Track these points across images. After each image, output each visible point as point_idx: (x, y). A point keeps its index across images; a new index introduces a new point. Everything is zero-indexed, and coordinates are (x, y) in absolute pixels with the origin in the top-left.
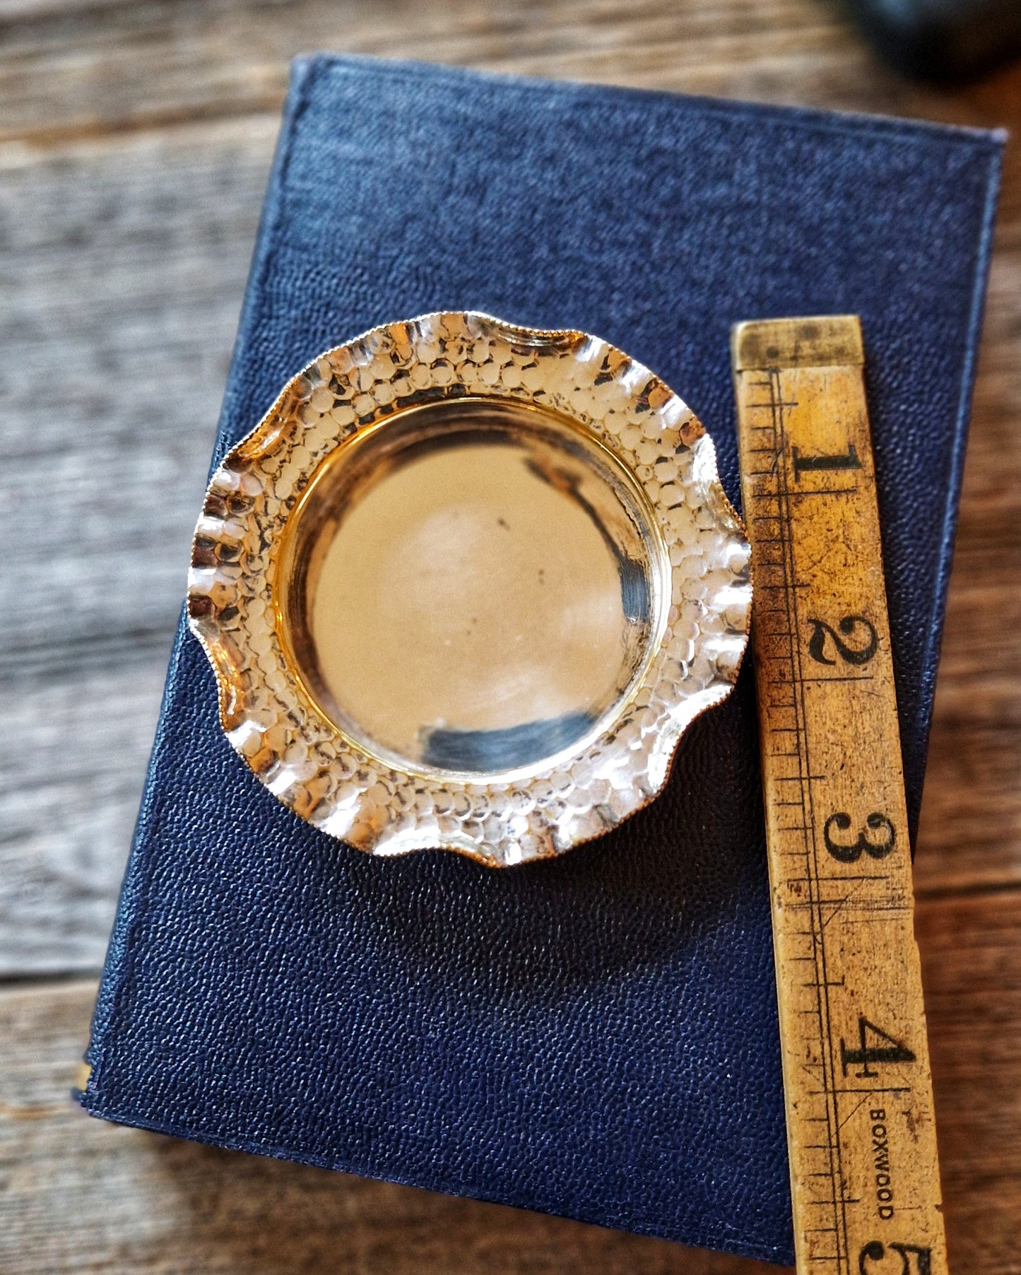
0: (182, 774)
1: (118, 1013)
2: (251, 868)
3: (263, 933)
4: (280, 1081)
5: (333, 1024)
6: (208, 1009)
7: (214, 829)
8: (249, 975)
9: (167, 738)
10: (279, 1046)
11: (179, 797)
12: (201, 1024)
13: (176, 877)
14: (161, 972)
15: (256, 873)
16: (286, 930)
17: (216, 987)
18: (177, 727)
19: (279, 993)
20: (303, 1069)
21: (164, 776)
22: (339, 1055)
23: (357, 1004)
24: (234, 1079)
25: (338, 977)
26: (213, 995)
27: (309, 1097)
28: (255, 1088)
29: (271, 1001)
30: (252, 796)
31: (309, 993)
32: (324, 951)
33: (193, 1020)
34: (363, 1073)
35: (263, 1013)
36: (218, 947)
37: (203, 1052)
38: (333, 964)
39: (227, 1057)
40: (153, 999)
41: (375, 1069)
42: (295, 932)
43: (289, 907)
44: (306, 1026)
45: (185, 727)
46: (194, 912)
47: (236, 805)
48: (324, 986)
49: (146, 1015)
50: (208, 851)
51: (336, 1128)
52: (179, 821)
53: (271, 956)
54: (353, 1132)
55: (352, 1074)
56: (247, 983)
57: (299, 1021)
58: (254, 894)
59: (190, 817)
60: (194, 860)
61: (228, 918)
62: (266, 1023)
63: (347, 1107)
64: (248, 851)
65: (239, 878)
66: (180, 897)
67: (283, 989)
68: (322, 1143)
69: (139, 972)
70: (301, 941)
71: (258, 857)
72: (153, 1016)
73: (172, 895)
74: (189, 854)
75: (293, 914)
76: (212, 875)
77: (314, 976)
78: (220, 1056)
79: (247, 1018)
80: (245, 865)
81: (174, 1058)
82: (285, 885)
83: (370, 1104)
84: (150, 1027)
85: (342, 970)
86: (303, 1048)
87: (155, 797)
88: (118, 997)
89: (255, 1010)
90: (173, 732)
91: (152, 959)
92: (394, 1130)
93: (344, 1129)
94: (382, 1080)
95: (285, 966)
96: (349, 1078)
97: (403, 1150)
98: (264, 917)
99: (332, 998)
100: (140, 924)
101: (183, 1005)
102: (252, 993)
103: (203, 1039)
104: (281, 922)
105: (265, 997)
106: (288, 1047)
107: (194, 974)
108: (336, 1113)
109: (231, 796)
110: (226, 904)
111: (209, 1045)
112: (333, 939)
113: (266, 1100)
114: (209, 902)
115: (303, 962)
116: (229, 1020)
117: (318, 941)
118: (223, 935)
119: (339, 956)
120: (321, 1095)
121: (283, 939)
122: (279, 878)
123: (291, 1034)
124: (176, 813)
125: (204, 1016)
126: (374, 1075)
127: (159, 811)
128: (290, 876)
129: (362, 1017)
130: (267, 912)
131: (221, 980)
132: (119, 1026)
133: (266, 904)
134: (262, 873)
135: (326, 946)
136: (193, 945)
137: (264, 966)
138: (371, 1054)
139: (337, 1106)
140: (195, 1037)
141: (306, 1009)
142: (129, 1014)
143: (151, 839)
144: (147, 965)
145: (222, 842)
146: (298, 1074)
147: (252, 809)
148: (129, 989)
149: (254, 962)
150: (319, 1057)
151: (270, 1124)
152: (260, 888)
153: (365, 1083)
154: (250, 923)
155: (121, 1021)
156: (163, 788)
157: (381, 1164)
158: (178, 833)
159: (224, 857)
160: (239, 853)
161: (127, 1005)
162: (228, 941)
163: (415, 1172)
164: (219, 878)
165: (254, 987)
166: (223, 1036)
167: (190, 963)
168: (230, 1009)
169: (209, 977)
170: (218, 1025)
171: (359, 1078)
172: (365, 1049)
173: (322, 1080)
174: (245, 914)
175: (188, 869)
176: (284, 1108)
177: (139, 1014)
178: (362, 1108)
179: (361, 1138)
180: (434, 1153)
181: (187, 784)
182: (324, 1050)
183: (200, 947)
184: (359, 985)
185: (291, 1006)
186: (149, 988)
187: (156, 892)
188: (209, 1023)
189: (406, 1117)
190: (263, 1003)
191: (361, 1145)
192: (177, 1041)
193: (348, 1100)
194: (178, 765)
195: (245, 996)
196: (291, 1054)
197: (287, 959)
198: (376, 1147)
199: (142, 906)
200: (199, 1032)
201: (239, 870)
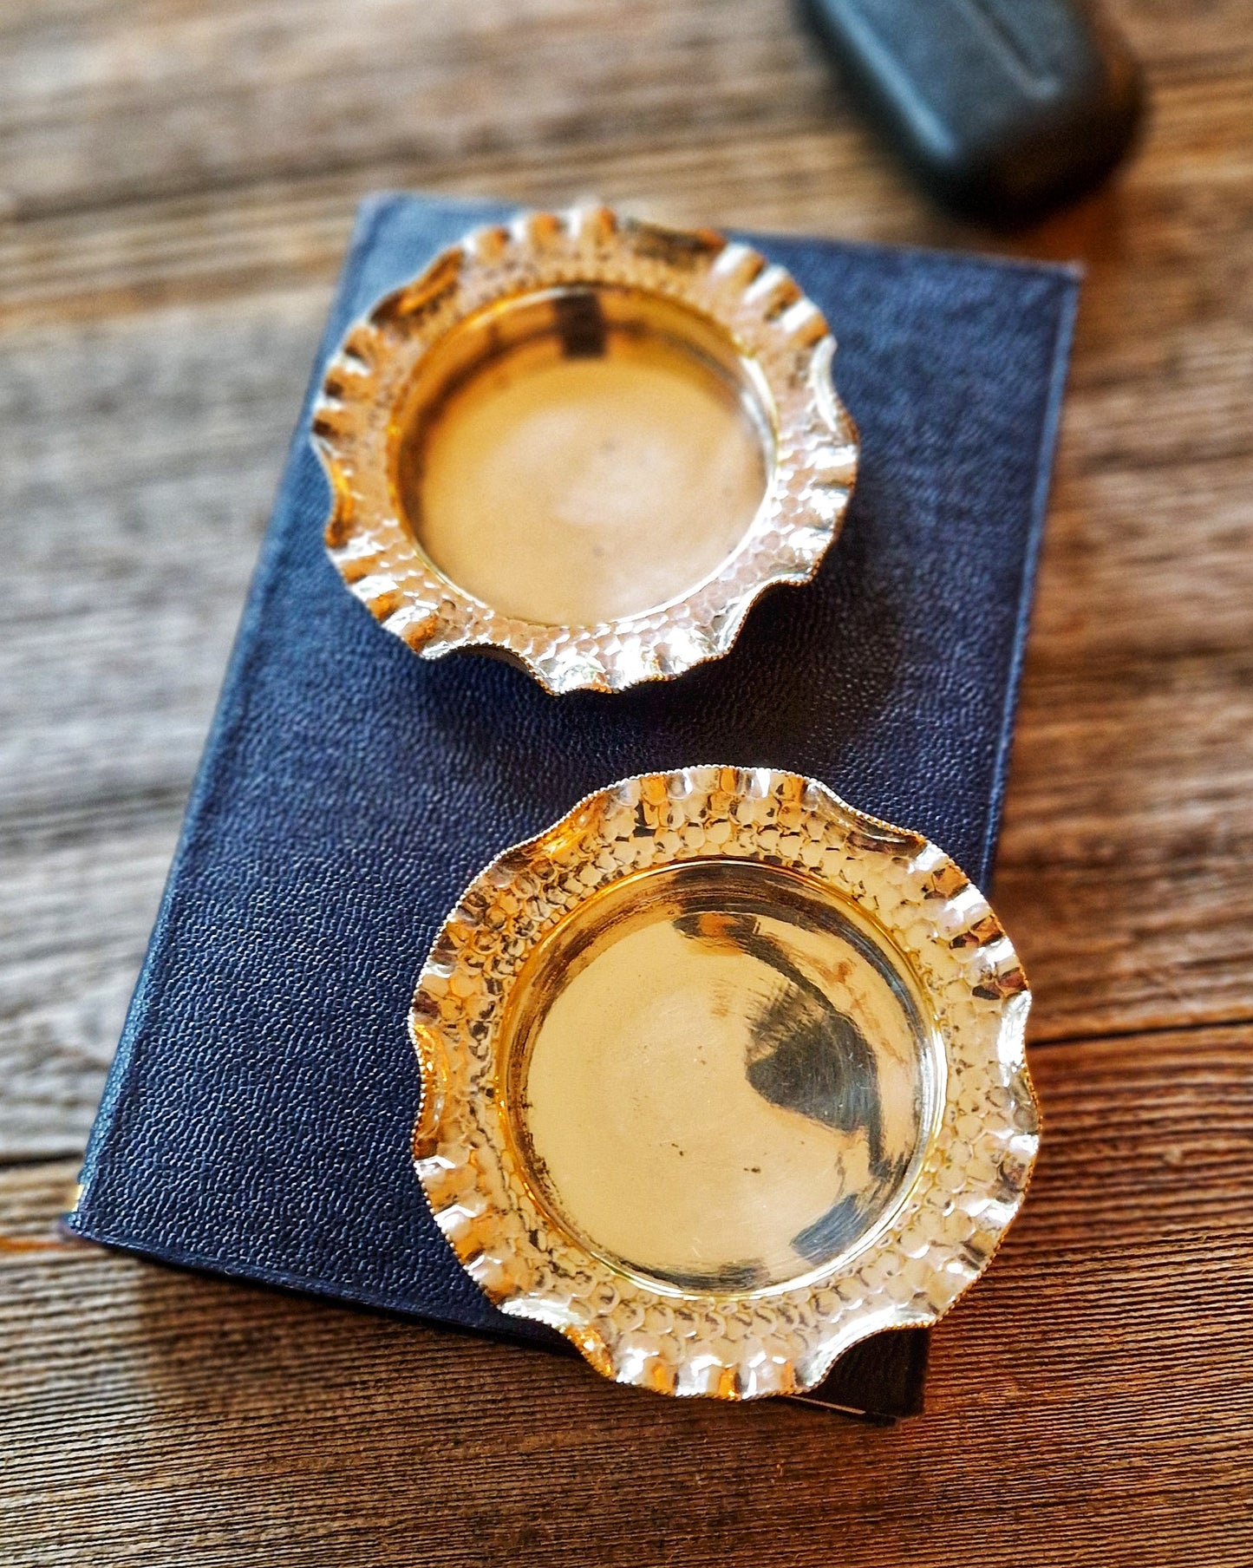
0: (203, 883)
1: (118, 1128)
2: (271, 979)
3: (280, 1046)
4: (289, 1201)
5: (350, 1142)
6: (215, 1126)
7: (235, 938)
8: (262, 1089)
9: (191, 846)
10: (291, 1164)
11: (200, 906)
12: (207, 1140)
13: (190, 988)
14: (167, 1087)
15: (276, 984)
16: (305, 1043)
17: (225, 1101)
18: (202, 835)
19: (293, 1109)
20: (315, 1189)
21: (185, 884)
22: (354, 1175)
23: (377, 1121)
24: (239, 1199)
25: (357, 1092)
26: (222, 1110)
27: (320, 1219)
28: (261, 1209)
29: (285, 1117)
30: (277, 905)
31: (325, 1109)
32: (344, 1065)
33: (199, 1136)
34: (379, 1195)
35: (275, 1129)
36: (230, 1060)
37: (207, 1169)
38: (352, 1080)
39: (233, 1174)
40: (156, 1114)
41: (393, 1190)
42: (314, 1045)
43: (309, 1020)
44: (320, 1144)
45: (210, 836)
46: (207, 1024)
47: (259, 915)
48: (342, 1102)
49: (148, 1131)
50: (227, 962)
51: (347, 1252)
52: (197, 931)
53: (286, 1070)
54: (365, 1256)
55: (368, 1194)
56: (259, 1098)
57: (312, 1140)
58: (272, 1006)
59: (209, 927)
60: (211, 971)
61: (244, 1030)
62: (278, 1140)
63: (360, 1230)
64: (268, 962)
65: (258, 988)
66: (193, 1008)
67: (298, 1104)
68: (331, 1268)
69: (143, 1087)
70: (320, 1054)
71: (279, 968)
72: (156, 1132)
73: (184, 1007)
74: (206, 964)
75: (313, 1026)
76: (229, 986)
77: (331, 1091)
78: (226, 1174)
79: (257, 1135)
80: (264, 975)
81: (176, 1176)
82: (306, 997)
83: (385, 1227)
84: (152, 1144)
85: (362, 1086)
86: (316, 1166)
87: (174, 906)
88: (120, 1111)
89: (266, 1126)
90: (198, 841)
91: (158, 1072)
92: (410, 1254)
93: (355, 1254)
94: (401, 1201)
95: (302, 1080)
96: (364, 1199)
97: (419, 1276)
98: (281, 1029)
99: (350, 1115)
100: (148, 1036)
101: (189, 1120)
102: (264, 1108)
103: (208, 1156)
104: (300, 1035)
105: (277, 1113)
106: (299, 1166)
107: (203, 1088)
108: (348, 1236)
109: (254, 906)
110: (243, 1015)
111: (214, 1162)
112: (355, 1053)
113: (272, 1221)
114: (224, 1013)
115: (321, 1076)
116: (238, 1136)
117: (338, 1056)
118: (237, 1047)
119: (359, 1072)
120: (332, 1217)
121: (300, 1052)
122: (300, 990)
123: (303, 1152)
124: (195, 923)
125: (210, 1132)
126: (390, 1196)
127: (177, 920)
128: (312, 988)
129: (382, 1135)
130: (285, 1024)
131: (232, 1095)
132: (118, 1142)
133: (284, 1016)
134: (283, 984)
135: (347, 1060)
136: (203, 1058)
137: (278, 1081)
138: (389, 1174)
139: (349, 1229)
140: (199, 1154)
141: (322, 1125)
142: (129, 1130)
143: (166, 948)
144: (153, 1078)
145: (242, 952)
146: (309, 1194)
147: (275, 918)
148: (131, 1103)
149: (268, 1075)
150: (333, 1176)
151: (275, 1246)
152: (279, 999)
153: (381, 1206)
154: (267, 1035)
155: (121, 1136)
156: (183, 896)
157: (394, 1292)
158: (195, 943)
159: (243, 967)
160: (259, 964)
161: (127, 1121)
162: (242, 1054)
163: (431, 1300)
164: (236, 988)
165: (267, 1102)
166: (230, 1153)
167: (199, 1076)
168: (239, 1125)
169: (219, 1091)
170: (225, 1141)
171: (375, 1199)
172: (383, 1167)
173: (335, 1200)
174: (261, 1027)
175: (203, 980)
176: (291, 1230)
177: (140, 1130)
178: (377, 1231)
179: (374, 1263)
180: (453, 1279)
181: (209, 894)
182: (338, 1169)
183: (211, 1059)
184: (380, 1101)
185: (305, 1123)
186: (153, 1103)
187: (168, 1003)
188: (216, 1140)
189: (424, 1241)
190: (275, 1119)
191: (373, 1271)
192: (180, 1158)
193: (361, 1223)
194: (200, 874)
195: (256, 1110)
196: (302, 1173)
197: (304, 1074)
198: (391, 1273)
199: (153, 1017)
200: (204, 1148)
201: (258, 981)
